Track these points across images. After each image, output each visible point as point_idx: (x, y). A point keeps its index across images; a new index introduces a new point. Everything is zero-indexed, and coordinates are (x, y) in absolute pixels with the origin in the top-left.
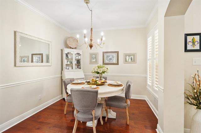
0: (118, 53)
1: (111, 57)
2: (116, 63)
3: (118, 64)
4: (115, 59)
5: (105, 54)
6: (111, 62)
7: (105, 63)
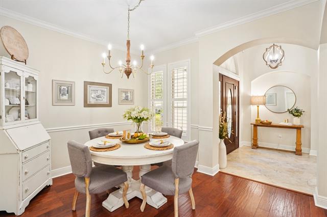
0: (110, 86)
1: (99, 93)
2: (108, 103)
3: (110, 105)
4: (105, 97)
5: (88, 86)
6: (99, 102)
7: (88, 103)
